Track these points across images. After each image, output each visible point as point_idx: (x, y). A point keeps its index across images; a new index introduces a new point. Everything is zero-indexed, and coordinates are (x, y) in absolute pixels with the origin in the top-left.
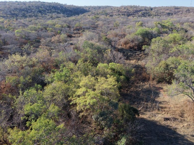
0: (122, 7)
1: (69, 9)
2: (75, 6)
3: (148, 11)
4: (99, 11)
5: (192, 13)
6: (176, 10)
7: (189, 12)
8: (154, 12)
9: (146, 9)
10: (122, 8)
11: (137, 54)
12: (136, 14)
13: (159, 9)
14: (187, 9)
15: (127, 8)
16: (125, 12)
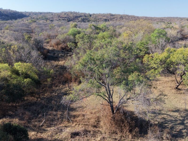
0: (63, 12)
1: (5, 13)
2: (12, 11)
3: (87, 17)
4: (39, 17)
5: (125, 19)
6: (112, 17)
7: (122, 19)
8: (93, 18)
9: (85, 15)
10: (62, 14)
11: (69, 55)
12: (76, 20)
13: (97, 15)
14: (120, 16)
15: (67, 14)
16: (66, 17)
